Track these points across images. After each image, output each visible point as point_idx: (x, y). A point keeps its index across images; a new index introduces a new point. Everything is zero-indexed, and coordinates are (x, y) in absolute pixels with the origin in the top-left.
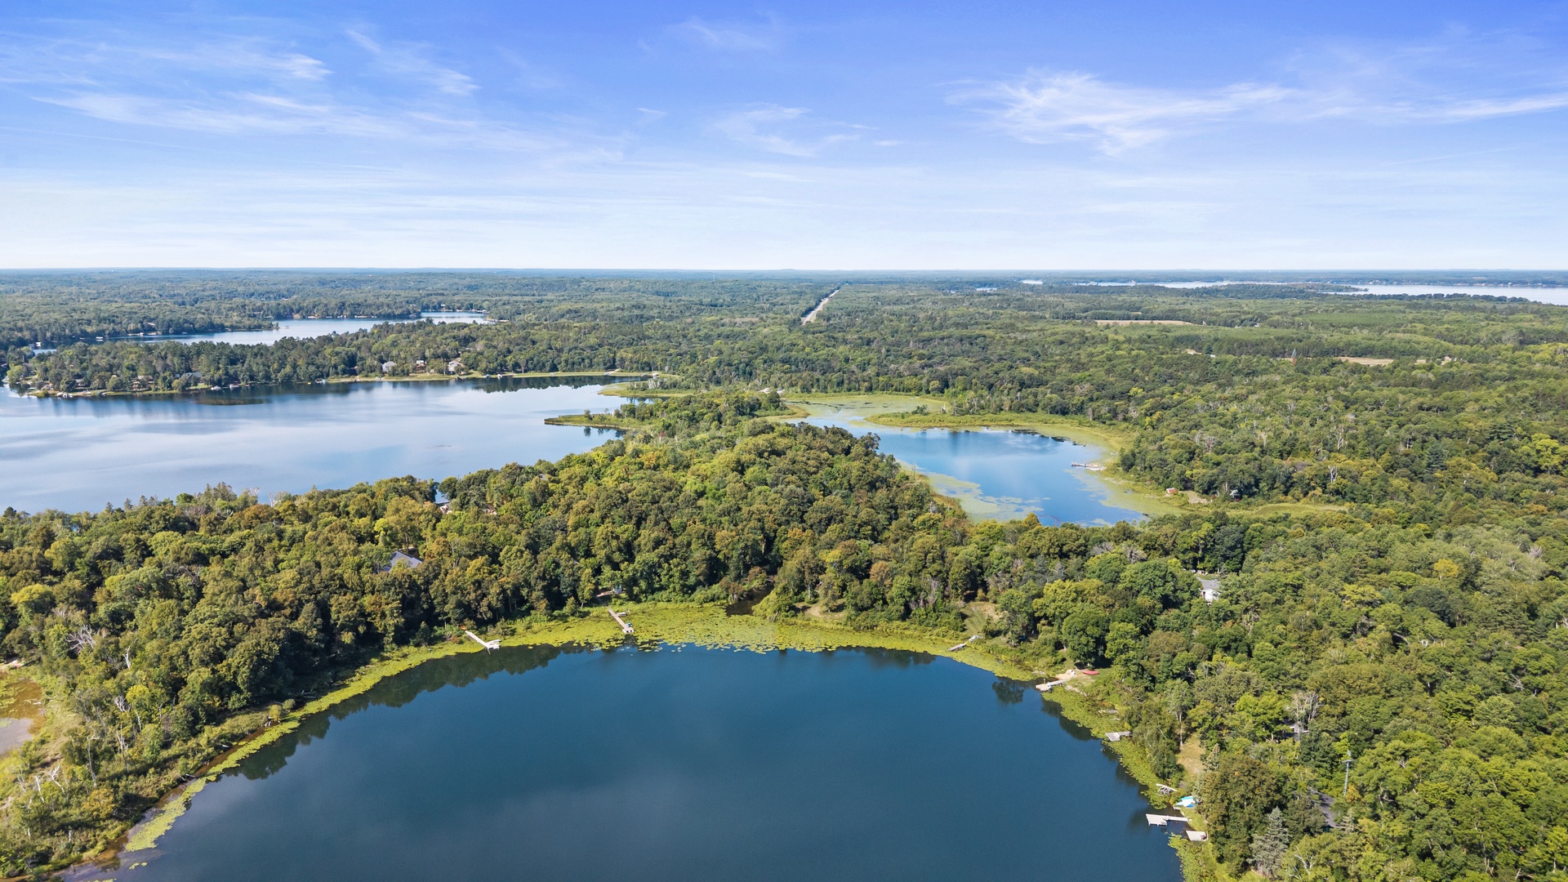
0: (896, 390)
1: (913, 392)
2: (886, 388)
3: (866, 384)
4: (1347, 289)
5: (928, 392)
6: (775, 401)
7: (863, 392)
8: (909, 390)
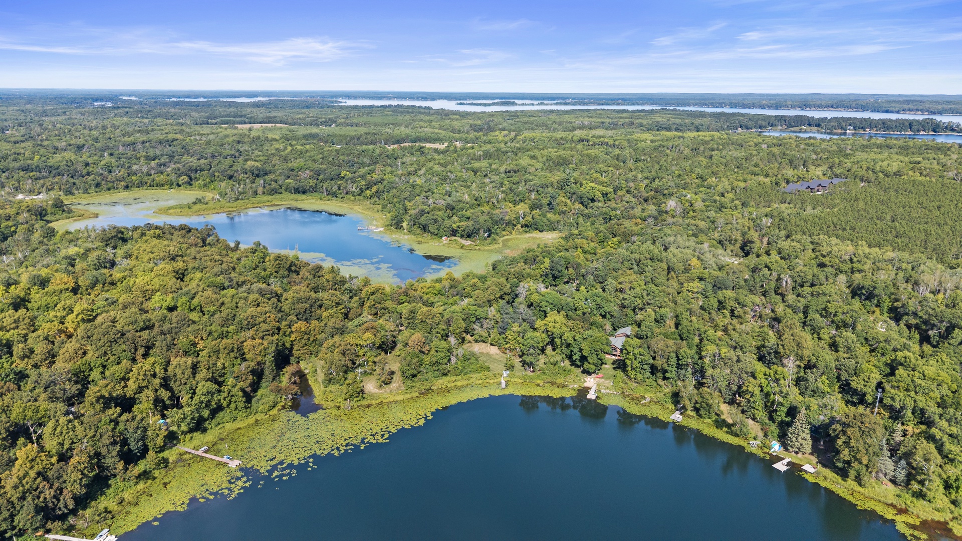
0: (150, 186)
1: (166, 187)
2: (141, 184)
3: (123, 183)
4: (336, 102)
5: (179, 186)
6: (59, 205)
7: (121, 190)
8: (163, 185)
